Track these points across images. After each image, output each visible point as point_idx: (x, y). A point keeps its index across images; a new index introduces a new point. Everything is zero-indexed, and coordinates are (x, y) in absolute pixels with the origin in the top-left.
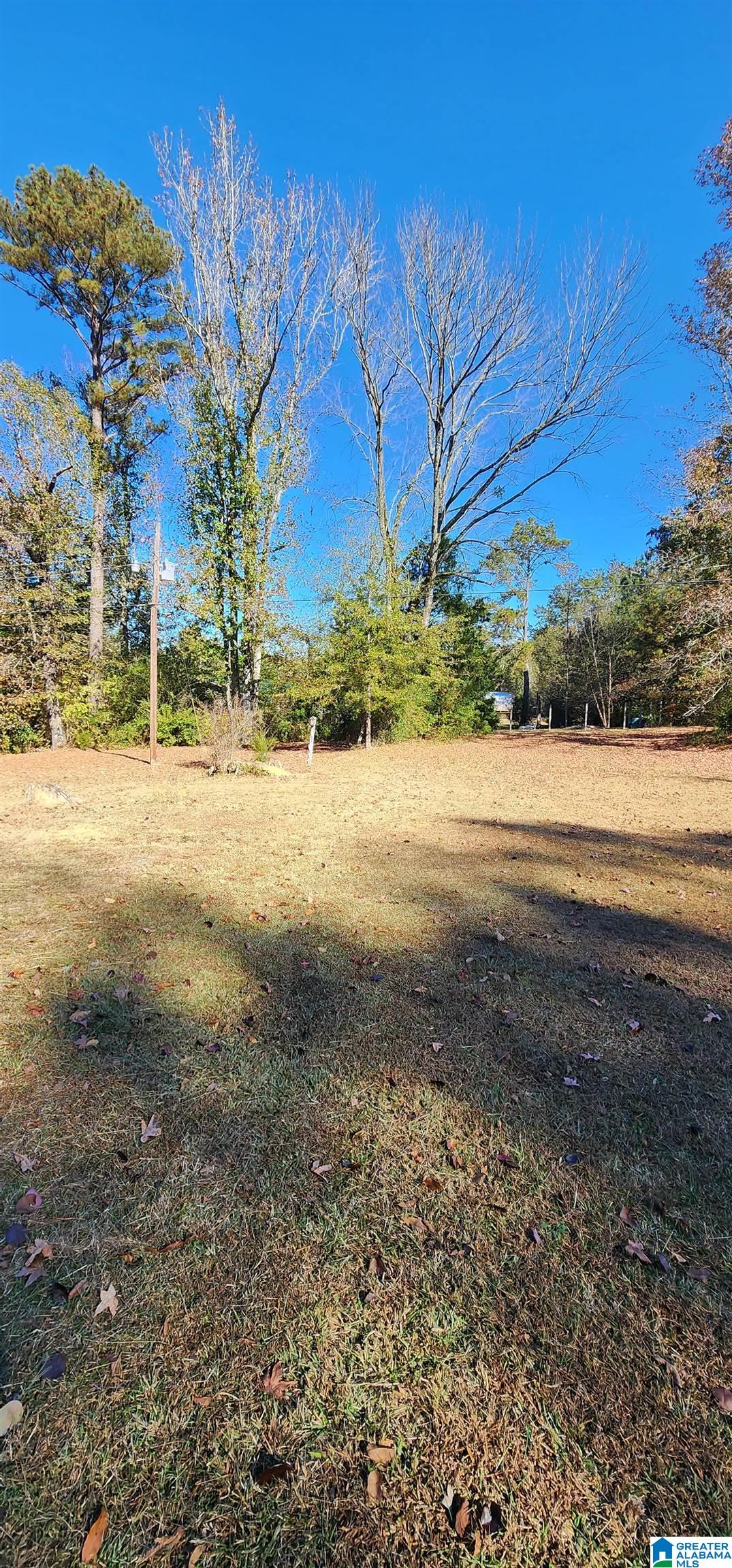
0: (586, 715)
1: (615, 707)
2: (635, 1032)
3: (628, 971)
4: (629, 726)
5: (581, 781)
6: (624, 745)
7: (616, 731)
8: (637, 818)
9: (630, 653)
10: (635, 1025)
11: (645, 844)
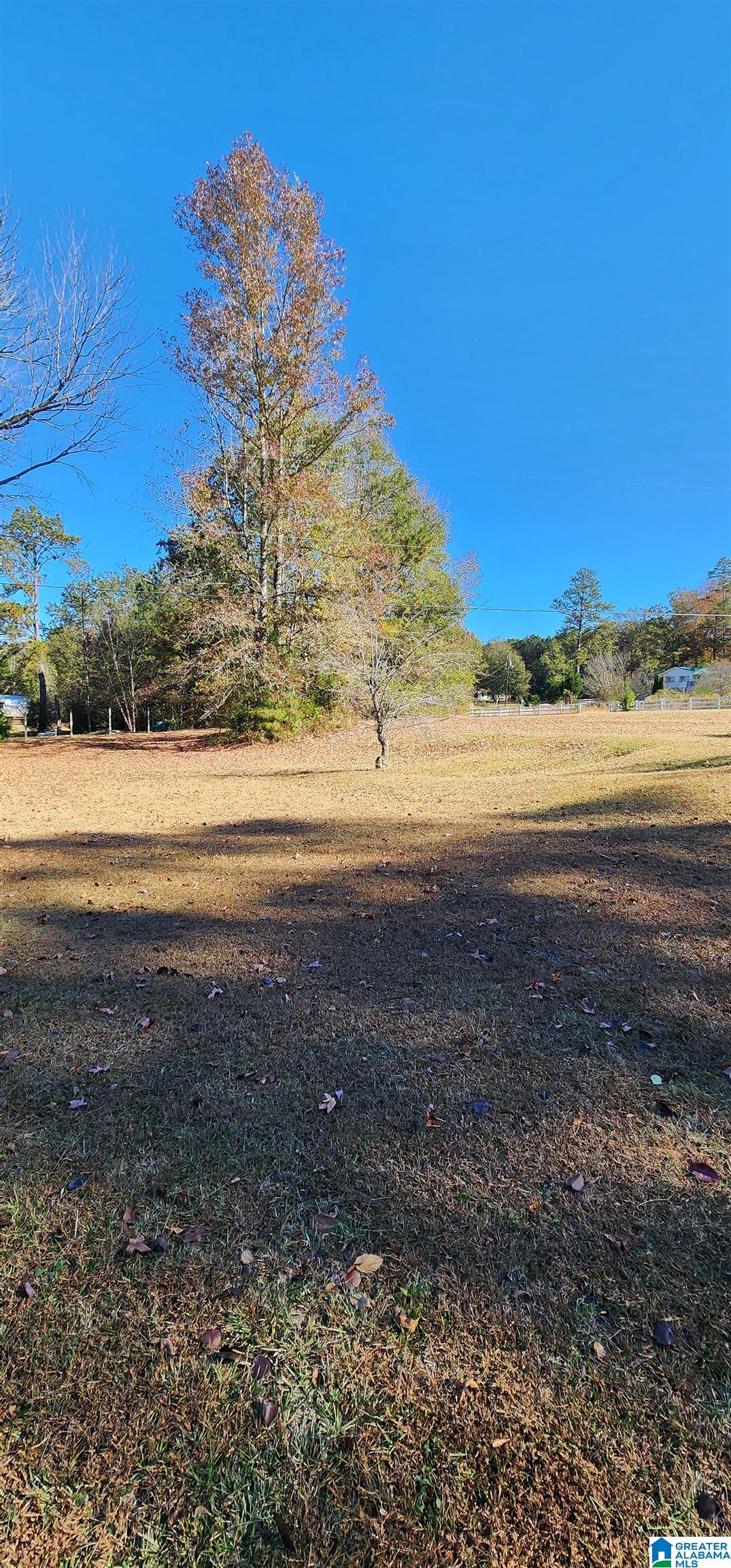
0: (110, 720)
1: (139, 711)
2: (146, 1029)
3: (142, 970)
4: (153, 730)
5: (106, 787)
6: (149, 749)
7: (141, 735)
8: (160, 819)
9: (151, 658)
10: (146, 1022)
11: (164, 842)
